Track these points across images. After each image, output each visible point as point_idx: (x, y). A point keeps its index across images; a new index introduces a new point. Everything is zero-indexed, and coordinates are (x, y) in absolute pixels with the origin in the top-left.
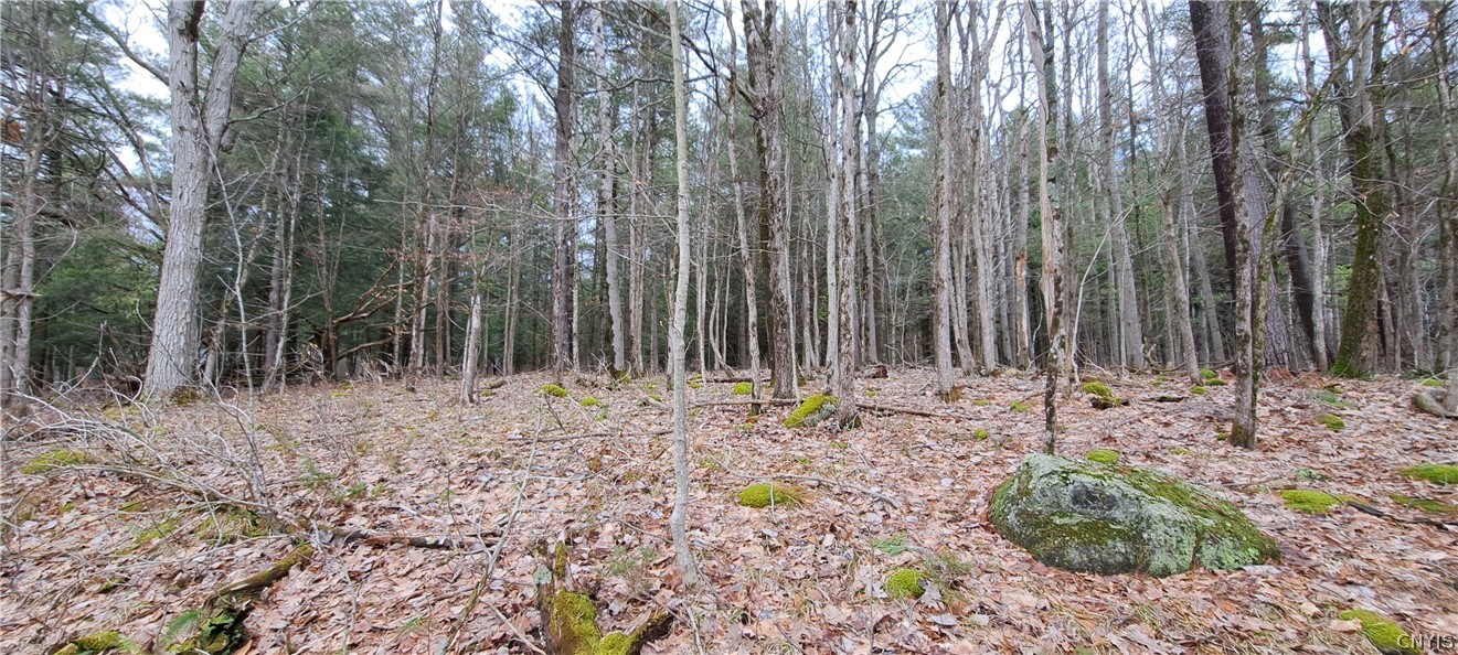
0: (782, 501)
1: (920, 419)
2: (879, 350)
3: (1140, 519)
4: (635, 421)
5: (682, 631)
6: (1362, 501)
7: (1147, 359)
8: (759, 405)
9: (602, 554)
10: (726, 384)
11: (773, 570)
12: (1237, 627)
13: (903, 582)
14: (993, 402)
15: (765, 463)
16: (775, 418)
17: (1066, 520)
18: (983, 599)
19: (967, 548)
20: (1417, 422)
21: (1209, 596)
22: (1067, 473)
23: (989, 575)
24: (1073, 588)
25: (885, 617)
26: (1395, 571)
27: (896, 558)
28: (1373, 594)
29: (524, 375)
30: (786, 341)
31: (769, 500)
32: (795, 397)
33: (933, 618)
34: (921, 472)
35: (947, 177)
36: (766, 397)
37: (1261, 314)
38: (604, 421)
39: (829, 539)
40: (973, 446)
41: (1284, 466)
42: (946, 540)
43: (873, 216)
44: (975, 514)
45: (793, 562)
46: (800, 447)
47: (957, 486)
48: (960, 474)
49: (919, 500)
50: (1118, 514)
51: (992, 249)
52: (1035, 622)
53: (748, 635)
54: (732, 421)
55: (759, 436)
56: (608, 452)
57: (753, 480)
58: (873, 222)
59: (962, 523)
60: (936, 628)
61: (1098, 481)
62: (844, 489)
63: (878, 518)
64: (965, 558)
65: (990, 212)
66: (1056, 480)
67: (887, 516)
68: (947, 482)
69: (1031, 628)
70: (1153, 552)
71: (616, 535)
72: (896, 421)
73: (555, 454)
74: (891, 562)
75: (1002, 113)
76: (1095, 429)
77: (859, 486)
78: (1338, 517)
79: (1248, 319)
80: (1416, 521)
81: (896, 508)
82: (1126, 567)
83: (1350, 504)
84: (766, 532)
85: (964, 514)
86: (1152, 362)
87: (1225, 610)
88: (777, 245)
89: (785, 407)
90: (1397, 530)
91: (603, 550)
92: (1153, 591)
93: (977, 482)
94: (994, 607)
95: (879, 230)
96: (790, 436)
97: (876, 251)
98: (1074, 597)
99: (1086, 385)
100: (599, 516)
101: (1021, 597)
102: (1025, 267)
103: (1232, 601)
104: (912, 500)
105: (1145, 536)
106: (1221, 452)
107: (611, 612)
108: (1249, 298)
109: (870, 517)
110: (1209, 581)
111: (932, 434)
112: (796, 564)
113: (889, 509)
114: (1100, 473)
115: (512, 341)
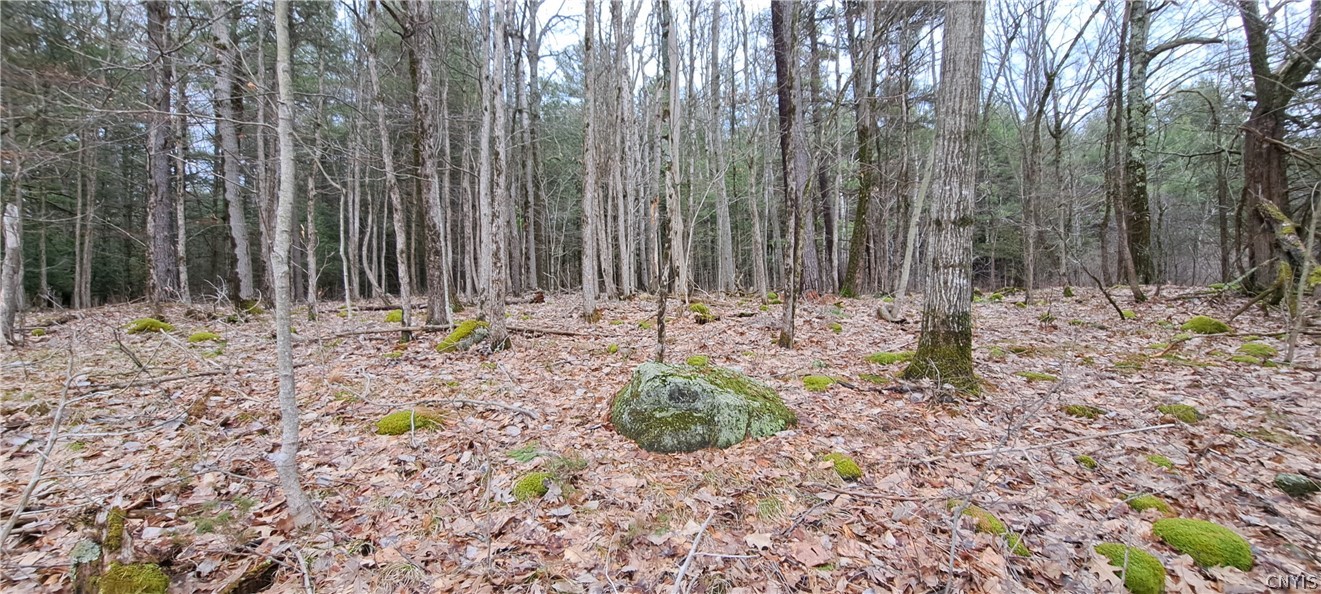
0: (424, 424)
1: (565, 338)
2: (540, 278)
3: (713, 407)
4: (261, 356)
5: (287, 577)
6: (845, 380)
7: (737, 286)
8: (410, 332)
9: (195, 510)
10: (381, 311)
11: (405, 495)
12: (767, 478)
13: (531, 485)
14: (626, 321)
15: (409, 389)
16: (427, 344)
17: (664, 414)
18: (596, 488)
19: (589, 446)
20: (878, 325)
21: (753, 458)
22: (666, 377)
23: (604, 466)
24: (665, 466)
25: (510, 519)
26: (855, 424)
27: (528, 464)
28: (843, 440)
29: (107, 308)
30: (439, 268)
31: (410, 426)
32: (448, 323)
33: (554, 511)
34: (560, 386)
35: (592, 125)
36: (417, 322)
37: (799, 253)
38: (219, 358)
39: (467, 455)
40: (605, 358)
41: (807, 359)
42: (573, 441)
43: (534, 154)
44: (599, 416)
45: (428, 483)
46: (450, 370)
47: (589, 395)
48: (593, 384)
49: (555, 410)
50: (699, 405)
51: (634, 193)
52: (633, 498)
53: (366, 566)
54: (379, 349)
55: (408, 362)
56: (217, 393)
57: (394, 407)
58: (535, 160)
59: (587, 426)
60: (553, 520)
61: (686, 380)
62: (488, 407)
63: (515, 431)
64: (587, 455)
65: (633, 161)
66: (658, 382)
67: (526, 427)
68: (580, 392)
69: (630, 504)
70: (720, 430)
71: (219, 485)
72: (544, 341)
73: (140, 402)
74: (522, 468)
75: (645, 77)
76: (696, 340)
77: (503, 402)
78: (831, 391)
79: (792, 256)
80: (870, 390)
81: (534, 419)
82: (703, 444)
83: (838, 382)
84: (402, 457)
85: (590, 418)
86: (740, 287)
87: (761, 466)
88: (428, 171)
89: (439, 333)
90: (860, 397)
91: (198, 505)
92: (718, 460)
93: (606, 391)
94: (604, 492)
95: (540, 167)
96: (441, 361)
97: (537, 186)
98: (665, 474)
99: (693, 306)
100: (195, 468)
101: (626, 480)
102: (657, 210)
103: (766, 459)
104: (548, 410)
105: (716, 419)
106: (773, 352)
107: (199, 574)
108: (793, 241)
109: (510, 430)
110: (755, 446)
111: (574, 351)
112: (431, 485)
113: (528, 421)
114: (689, 374)
115: (88, 267)
